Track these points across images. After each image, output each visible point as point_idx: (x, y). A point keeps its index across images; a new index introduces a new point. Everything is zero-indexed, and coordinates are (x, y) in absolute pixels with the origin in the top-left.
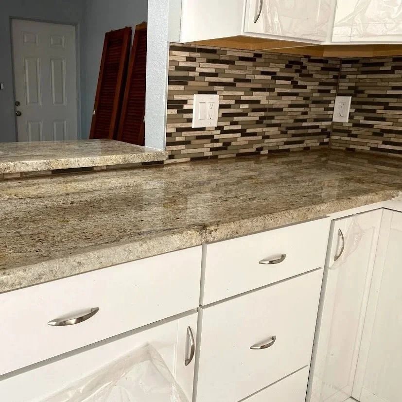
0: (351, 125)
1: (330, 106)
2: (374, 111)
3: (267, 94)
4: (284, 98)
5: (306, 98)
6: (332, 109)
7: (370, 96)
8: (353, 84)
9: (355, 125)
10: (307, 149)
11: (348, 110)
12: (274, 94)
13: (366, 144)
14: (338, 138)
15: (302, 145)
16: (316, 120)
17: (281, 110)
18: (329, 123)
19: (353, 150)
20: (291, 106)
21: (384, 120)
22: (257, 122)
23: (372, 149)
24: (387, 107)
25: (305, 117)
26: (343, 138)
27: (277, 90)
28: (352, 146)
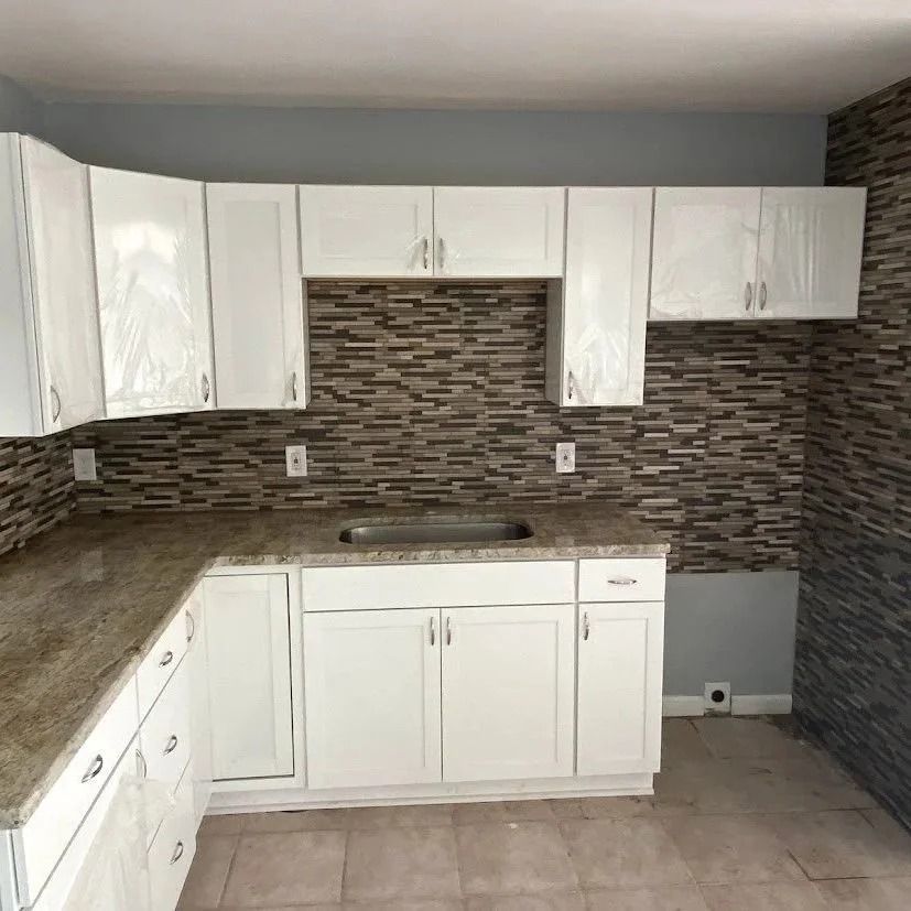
0: (102, 482)
1: (70, 462)
2: (127, 464)
3: (11, 470)
4: (29, 468)
5: (47, 461)
6: (72, 465)
7: (117, 447)
8: (93, 434)
9: (106, 482)
10: (59, 523)
11: (93, 465)
12: (19, 467)
13: (125, 503)
14: (86, 500)
15: (54, 521)
16: (61, 485)
17: (27, 485)
18: (72, 484)
19: (111, 511)
20: (36, 476)
21: (140, 472)
22: (9, 509)
23: (134, 506)
24: (141, 458)
25: (51, 485)
26: (93, 499)
27: (22, 461)
28: (109, 508)
